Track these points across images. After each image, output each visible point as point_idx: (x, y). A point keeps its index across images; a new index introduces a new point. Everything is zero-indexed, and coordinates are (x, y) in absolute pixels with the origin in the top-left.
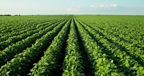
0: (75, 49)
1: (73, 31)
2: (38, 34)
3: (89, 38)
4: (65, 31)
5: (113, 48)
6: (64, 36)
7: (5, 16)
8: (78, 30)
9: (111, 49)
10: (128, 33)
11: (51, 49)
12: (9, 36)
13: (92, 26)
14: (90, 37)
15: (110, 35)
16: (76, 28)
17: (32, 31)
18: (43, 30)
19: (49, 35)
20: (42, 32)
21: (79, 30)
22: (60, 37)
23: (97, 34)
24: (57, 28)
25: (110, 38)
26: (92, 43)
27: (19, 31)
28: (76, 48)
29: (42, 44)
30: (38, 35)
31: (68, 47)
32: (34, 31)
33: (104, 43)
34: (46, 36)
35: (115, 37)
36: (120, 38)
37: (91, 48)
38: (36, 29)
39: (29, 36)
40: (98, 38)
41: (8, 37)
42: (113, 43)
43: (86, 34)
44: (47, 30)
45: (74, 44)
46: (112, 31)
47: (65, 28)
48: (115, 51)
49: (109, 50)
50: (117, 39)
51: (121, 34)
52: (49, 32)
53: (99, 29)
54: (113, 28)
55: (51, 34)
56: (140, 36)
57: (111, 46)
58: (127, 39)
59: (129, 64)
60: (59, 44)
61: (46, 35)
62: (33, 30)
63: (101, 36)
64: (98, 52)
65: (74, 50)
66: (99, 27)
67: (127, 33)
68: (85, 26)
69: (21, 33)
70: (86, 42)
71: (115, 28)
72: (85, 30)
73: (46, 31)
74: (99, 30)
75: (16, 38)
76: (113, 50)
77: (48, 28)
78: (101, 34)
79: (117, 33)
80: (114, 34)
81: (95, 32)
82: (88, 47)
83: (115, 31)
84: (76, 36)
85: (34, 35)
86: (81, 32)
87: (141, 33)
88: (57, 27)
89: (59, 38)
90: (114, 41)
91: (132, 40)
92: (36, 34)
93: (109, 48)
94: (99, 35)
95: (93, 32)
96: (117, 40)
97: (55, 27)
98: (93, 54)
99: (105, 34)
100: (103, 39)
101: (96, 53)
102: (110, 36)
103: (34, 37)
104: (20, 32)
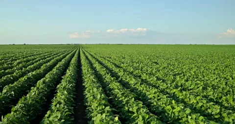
0: (64, 100)
1: (71, 71)
2: (12, 76)
3: (93, 81)
5: (126, 97)
6: (55, 79)
8: (81, 69)
9: (123, 98)
10: (156, 72)
11: (24, 101)
13: (104, 62)
16: (79, 64)
18: (22, 69)
19: (28, 78)
20: (19, 73)
21: (83, 68)
22: (47, 80)
23: (108, 74)
25: (127, 81)
26: (95, 90)
28: (67, 98)
29: (13, 93)
30: (10, 79)
31: (56, 98)
32: (6, 71)
33: (115, 89)
34: (25, 79)
35: (133, 79)
36: (142, 80)
37: (92, 97)
38: (11, 68)
40: (108, 80)
42: (128, 88)
43: (89, 75)
44: (31, 69)
45: (66, 92)
46: (132, 70)
47: (60, 66)
48: (128, 100)
49: (120, 99)
51: (145, 74)
52: (30, 73)
53: (113, 66)
54: (135, 64)
55: (33, 75)
56: (171, 76)
57: (123, 94)
58: (151, 80)
59: (143, 121)
60: (41, 92)
61: (25, 77)
62: (5, 69)
63: (112, 79)
64: (100, 105)
65: (62, 101)
66: (113, 64)
67: (154, 71)
68: (93, 61)
70: (86, 88)
71: (138, 65)
72: (90, 69)
73: (27, 70)
74: (114, 69)
76: (126, 99)
77: (32, 66)
78: (114, 75)
79: (139, 72)
80: (134, 73)
81: (105, 72)
82: (88, 95)
83: (137, 69)
84: (74, 79)
85: (5, 79)
86: (84, 71)
87: (175, 70)
88: (48, 64)
89: (44, 82)
90: (132, 85)
91: (159, 82)
92: (8, 77)
93: (120, 96)
94: (110, 75)
96: (136, 83)
97: (44, 65)
98: (92, 107)
99: (121, 74)
100: (114, 82)
101: (96, 105)
102: (128, 77)
103: (3, 82)
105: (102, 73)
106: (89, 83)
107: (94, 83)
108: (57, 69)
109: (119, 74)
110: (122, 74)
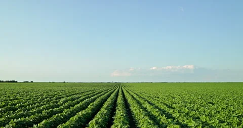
1: (121, 111)
2: (62, 115)
3: (148, 122)
4: (108, 110)
6: (106, 119)
7: (8, 83)
8: (130, 110)
10: (215, 113)
12: (12, 118)
13: (153, 102)
14: (150, 121)
15: (185, 116)
16: (126, 105)
17: (51, 109)
18: (70, 108)
19: (79, 118)
20: (68, 111)
21: (131, 108)
22: (100, 120)
23: (162, 115)
24: (93, 105)
25: (185, 122)
27: (29, 110)
30: (60, 118)
32: (55, 110)
34: (76, 119)
35: (193, 121)
36: (203, 123)
38: (58, 106)
39: (46, 119)
40: (164, 122)
41: (9, 119)
43: (143, 116)
44: (78, 108)
46: (187, 111)
47: (108, 106)
50: (196, 125)
51: (204, 116)
52: (80, 113)
53: (165, 106)
54: (189, 104)
55: (83, 115)
56: (235, 118)
58: (213, 123)
61: (76, 117)
62: (53, 107)
63: (169, 120)
66: (165, 104)
67: (213, 113)
68: (142, 101)
69: (33, 114)
71: (192, 105)
72: (141, 110)
73: (75, 110)
74: (166, 110)
75: (24, 121)
77: (78, 105)
78: (169, 116)
79: (196, 114)
80: (191, 115)
81: (159, 113)
83: (192, 110)
84: (127, 120)
85: (55, 117)
86: (135, 112)
87: (237, 112)
88: (95, 103)
89: (97, 123)
91: (222, 124)
92: (58, 116)
94: (165, 117)
95: (155, 113)
97: (91, 104)
99: (176, 115)
100: (172, 124)
102: (185, 118)
103: (54, 121)
104: (31, 111)
105: (156, 114)
106: (145, 124)
107: (150, 124)
108: (105, 109)
109: (174, 115)
110: (178, 116)
